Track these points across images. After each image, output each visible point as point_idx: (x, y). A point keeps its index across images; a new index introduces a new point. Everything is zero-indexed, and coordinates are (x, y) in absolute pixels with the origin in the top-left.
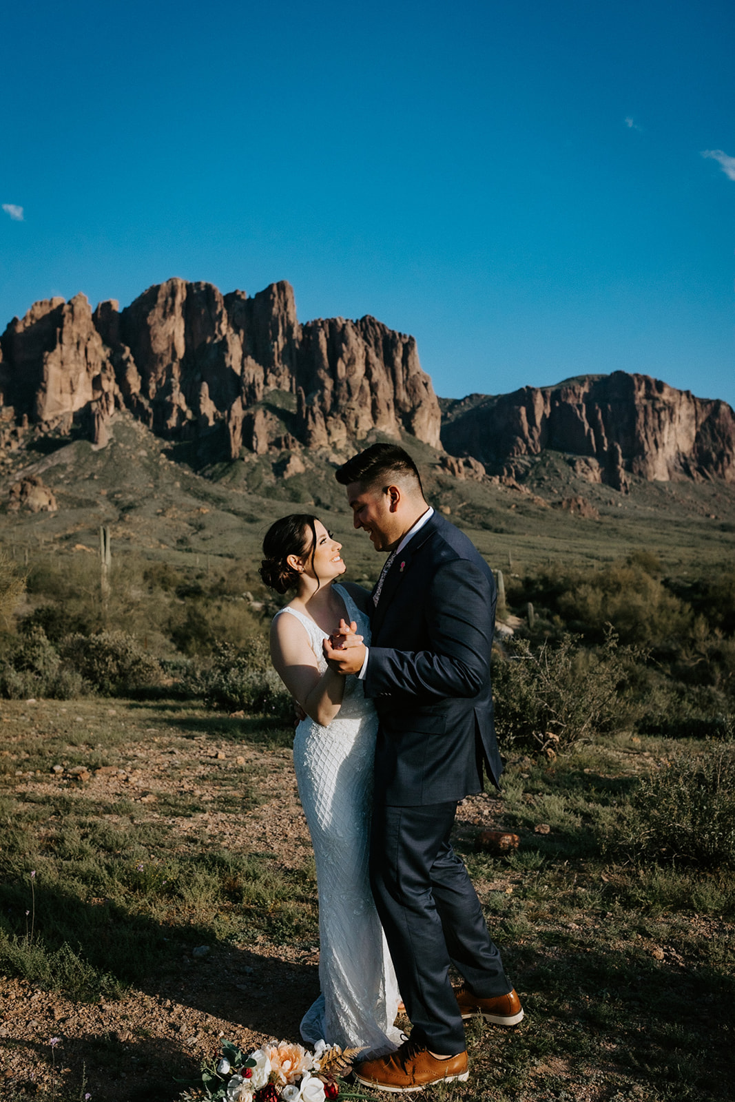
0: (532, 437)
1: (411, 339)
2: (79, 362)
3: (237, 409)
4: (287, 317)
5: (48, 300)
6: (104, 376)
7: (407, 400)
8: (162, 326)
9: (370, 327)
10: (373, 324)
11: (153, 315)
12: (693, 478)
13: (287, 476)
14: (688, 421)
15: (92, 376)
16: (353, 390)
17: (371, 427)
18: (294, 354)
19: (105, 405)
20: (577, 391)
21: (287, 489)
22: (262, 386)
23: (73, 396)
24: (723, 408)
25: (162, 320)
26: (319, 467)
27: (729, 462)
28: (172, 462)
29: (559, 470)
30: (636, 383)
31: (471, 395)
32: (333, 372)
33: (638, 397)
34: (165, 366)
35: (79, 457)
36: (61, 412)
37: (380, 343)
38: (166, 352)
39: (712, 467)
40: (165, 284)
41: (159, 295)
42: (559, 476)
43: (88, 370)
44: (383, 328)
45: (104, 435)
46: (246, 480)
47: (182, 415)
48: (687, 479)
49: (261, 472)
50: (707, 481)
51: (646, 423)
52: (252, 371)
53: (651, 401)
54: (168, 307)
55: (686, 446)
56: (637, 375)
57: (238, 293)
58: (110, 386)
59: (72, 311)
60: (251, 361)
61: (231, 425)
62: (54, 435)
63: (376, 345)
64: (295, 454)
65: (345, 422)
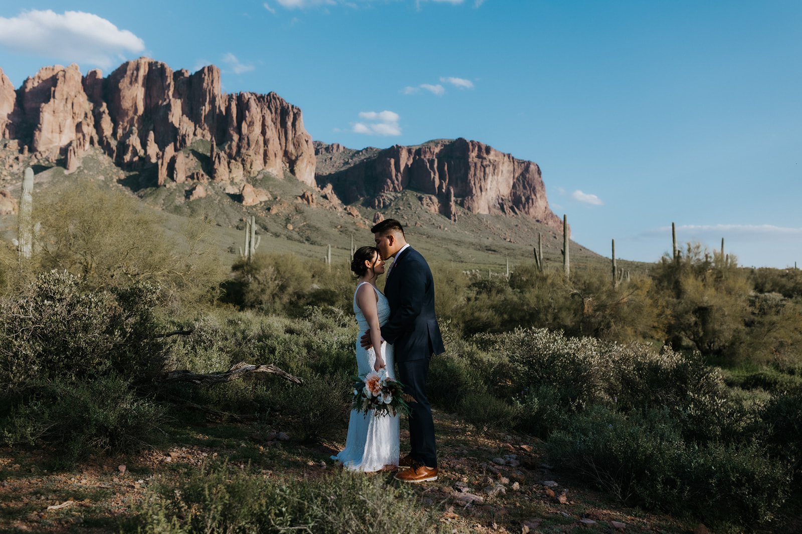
0: (397, 180)
1: (299, 110)
2: (66, 112)
3: (170, 150)
4: (213, 90)
5: (52, 67)
6: (84, 122)
7: (294, 151)
8: (129, 90)
9: (272, 99)
10: (274, 98)
11: (123, 82)
12: (505, 213)
13: (192, 198)
14: (508, 175)
15: (76, 122)
16: (251, 143)
17: (262, 168)
18: (215, 116)
19: (82, 143)
20: (432, 150)
21: (190, 207)
22: (191, 136)
23: (61, 135)
24: (532, 167)
25: (129, 86)
26: (217, 194)
27: (533, 204)
28: (120, 185)
29: (411, 204)
30: (471, 147)
31: (367, 148)
32: (239, 130)
33: (471, 157)
34: (129, 118)
35: (54, 178)
36: (51, 146)
37: (279, 111)
38: (130, 108)
39: (521, 206)
40: (133, 62)
41: (128, 68)
42: (410, 208)
43: (73, 118)
44: (281, 102)
45: (74, 163)
46: (163, 200)
47: (135, 153)
48: (501, 213)
49: (175, 195)
50: (515, 216)
51: (475, 175)
52: (185, 126)
53: (481, 160)
54: (134, 78)
55: (505, 190)
56: (472, 142)
57: (183, 71)
58: (89, 130)
59: (64, 76)
60: (185, 119)
61: (160, 162)
62: (44, 162)
63: (276, 112)
64: (201, 184)
65: (243, 165)
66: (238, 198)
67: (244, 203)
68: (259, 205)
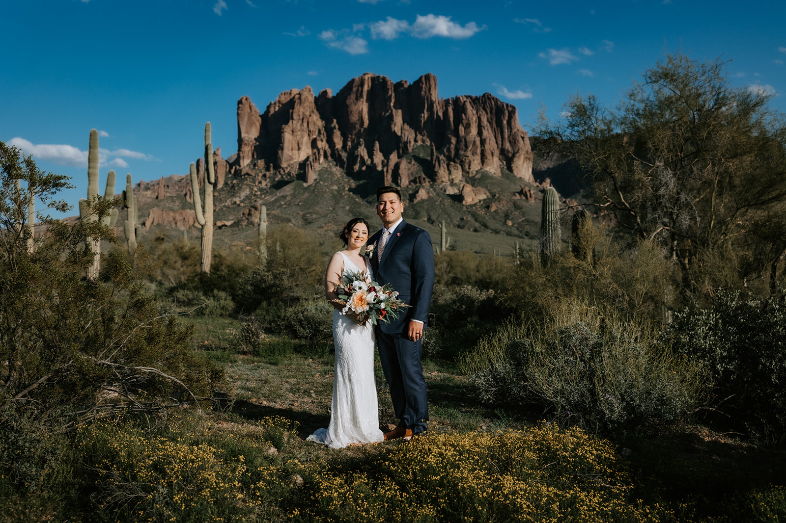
1: (514, 108)
2: (303, 130)
3: (394, 158)
4: (431, 97)
5: (289, 91)
6: (318, 138)
7: (510, 149)
8: (355, 105)
9: (487, 100)
10: (489, 99)
11: (350, 98)
13: (415, 201)
15: (311, 138)
16: (468, 144)
17: (479, 168)
18: (434, 122)
19: (317, 157)
21: (414, 210)
22: (413, 143)
23: (299, 152)
25: (355, 101)
26: (439, 195)
28: (351, 193)
32: (456, 133)
34: (357, 130)
35: (295, 191)
36: (292, 162)
37: (494, 111)
38: (357, 122)
40: (357, 79)
41: (354, 85)
43: (309, 135)
44: (496, 100)
45: (312, 176)
47: (363, 162)
52: (407, 133)
54: (359, 93)
57: (403, 82)
58: (322, 145)
59: (300, 98)
60: (406, 127)
61: (385, 170)
62: (287, 177)
63: (491, 113)
64: (423, 187)
65: (462, 166)
66: (458, 198)
67: (464, 203)
68: (478, 204)
